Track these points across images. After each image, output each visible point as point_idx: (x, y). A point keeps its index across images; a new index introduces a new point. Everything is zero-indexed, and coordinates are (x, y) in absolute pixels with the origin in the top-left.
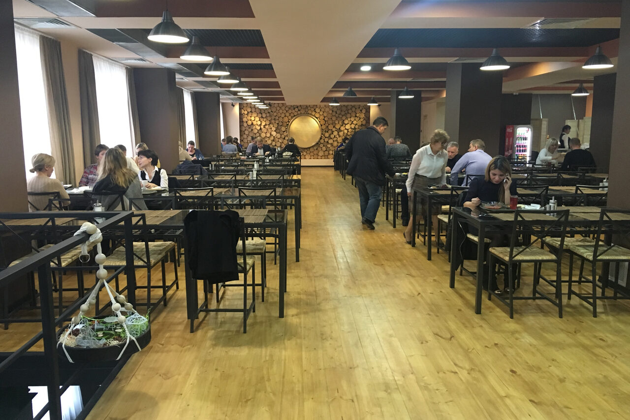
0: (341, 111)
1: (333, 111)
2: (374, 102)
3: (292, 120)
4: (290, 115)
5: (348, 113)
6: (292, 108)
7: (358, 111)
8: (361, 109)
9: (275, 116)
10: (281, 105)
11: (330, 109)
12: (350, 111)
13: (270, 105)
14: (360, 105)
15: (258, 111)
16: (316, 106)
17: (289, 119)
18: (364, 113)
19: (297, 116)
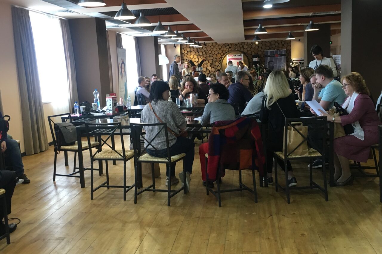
0: (266, 46)
1: (258, 47)
2: (291, 36)
3: (224, 56)
4: (222, 52)
5: (272, 48)
6: (224, 46)
7: (281, 45)
8: (283, 43)
9: (210, 54)
10: (214, 44)
11: (256, 45)
12: (274, 46)
13: (205, 44)
14: (282, 40)
15: (196, 50)
16: (244, 43)
17: (221, 56)
18: (286, 47)
19: (228, 52)
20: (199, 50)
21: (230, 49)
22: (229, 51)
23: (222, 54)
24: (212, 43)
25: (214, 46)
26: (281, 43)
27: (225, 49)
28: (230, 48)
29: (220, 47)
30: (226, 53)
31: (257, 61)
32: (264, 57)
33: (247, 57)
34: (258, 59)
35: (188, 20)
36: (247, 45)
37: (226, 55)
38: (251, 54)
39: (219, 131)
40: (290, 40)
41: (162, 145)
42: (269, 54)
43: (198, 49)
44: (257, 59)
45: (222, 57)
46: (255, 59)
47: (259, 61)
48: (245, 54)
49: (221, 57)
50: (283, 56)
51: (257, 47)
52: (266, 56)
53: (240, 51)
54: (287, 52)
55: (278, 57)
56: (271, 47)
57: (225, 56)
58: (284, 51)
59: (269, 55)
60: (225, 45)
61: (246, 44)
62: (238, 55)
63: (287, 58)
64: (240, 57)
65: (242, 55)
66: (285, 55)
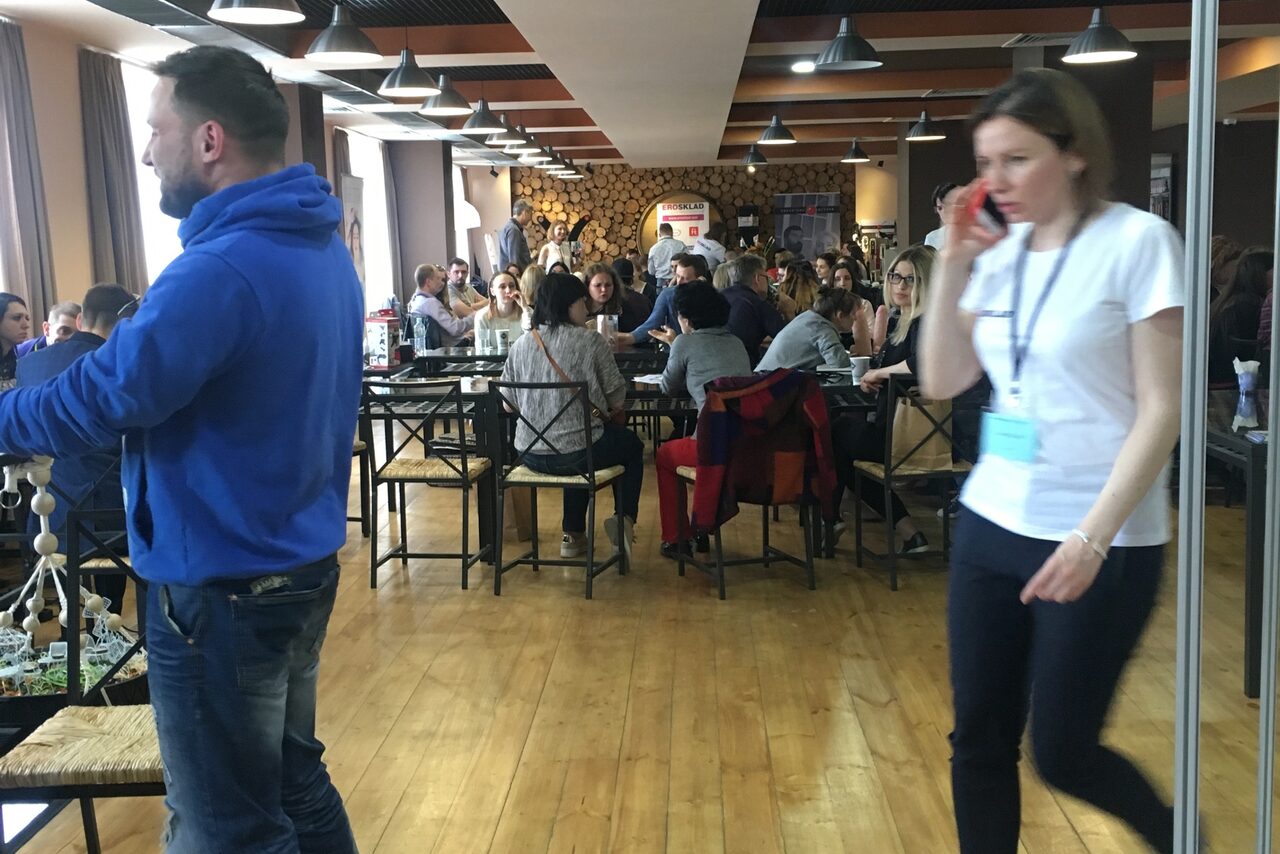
1: (756, 182)
2: (858, 154)
3: (648, 209)
4: (643, 195)
5: (797, 185)
6: (649, 176)
7: (823, 179)
8: (831, 173)
9: (604, 199)
10: (618, 170)
11: (748, 176)
12: (803, 181)
13: (589, 169)
14: (827, 164)
15: (559, 186)
16: (713, 168)
17: (640, 206)
18: (840, 186)
19: (662, 197)
20: (571, 187)
21: (667, 187)
22: (664, 192)
23: (643, 201)
24: (612, 166)
25: (617, 176)
26: (826, 171)
27: (652, 185)
28: (666, 182)
29: (635, 179)
30: (655, 196)
31: (750, 224)
32: (771, 212)
33: (721, 212)
34: (754, 221)
35: (572, 99)
36: (720, 174)
37: (655, 205)
38: (733, 204)
39: (726, 402)
40: (853, 165)
41: (568, 443)
42: (788, 204)
43: (566, 184)
44: (751, 218)
45: (642, 210)
46: (744, 219)
47: (757, 224)
48: (712, 201)
49: (639, 211)
50: (830, 212)
51: (750, 184)
52: (778, 211)
53: (698, 193)
54: (841, 202)
55: (815, 216)
56: (793, 183)
57: (650, 206)
58: (832, 199)
59: (789, 208)
60: (653, 174)
61: (717, 170)
62: (693, 206)
63: (843, 217)
64: (697, 212)
65: (706, 205)
66: (835, 210)
